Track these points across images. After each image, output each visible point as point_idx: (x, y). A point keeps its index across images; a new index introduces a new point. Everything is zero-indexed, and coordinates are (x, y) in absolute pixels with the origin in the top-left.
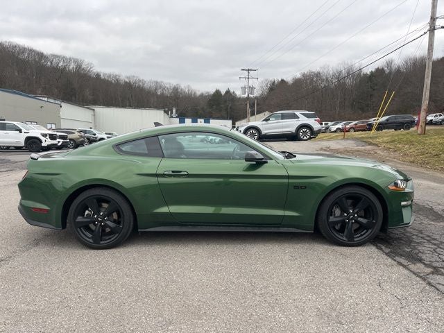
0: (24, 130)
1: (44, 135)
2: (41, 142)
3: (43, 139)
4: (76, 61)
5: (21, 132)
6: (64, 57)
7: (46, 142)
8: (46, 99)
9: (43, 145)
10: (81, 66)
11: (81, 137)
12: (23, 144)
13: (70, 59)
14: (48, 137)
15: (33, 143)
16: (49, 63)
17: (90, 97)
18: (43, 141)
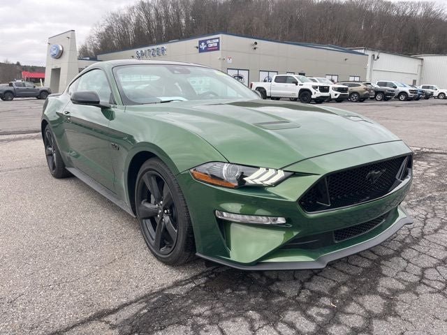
0: (299, 83)
1: (315, 87)
2: (311, 94)
3: (313, 91)
4: (425, 5)
5: (297, 85)
6: (412, 3)
7: (316, 94)
8: (362, 51)
9: (313, 97)
10: (431, 9)
11: (366, 89)
12: (297, 96)
13: (419, 4)
14: (318, 89)
15: (305, 95)
16: (396, 13)
17: (435, 45)
18: (313, 93)
